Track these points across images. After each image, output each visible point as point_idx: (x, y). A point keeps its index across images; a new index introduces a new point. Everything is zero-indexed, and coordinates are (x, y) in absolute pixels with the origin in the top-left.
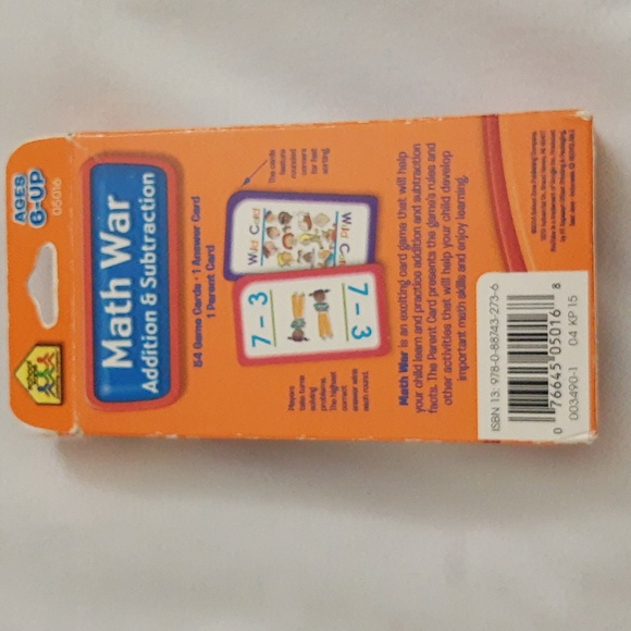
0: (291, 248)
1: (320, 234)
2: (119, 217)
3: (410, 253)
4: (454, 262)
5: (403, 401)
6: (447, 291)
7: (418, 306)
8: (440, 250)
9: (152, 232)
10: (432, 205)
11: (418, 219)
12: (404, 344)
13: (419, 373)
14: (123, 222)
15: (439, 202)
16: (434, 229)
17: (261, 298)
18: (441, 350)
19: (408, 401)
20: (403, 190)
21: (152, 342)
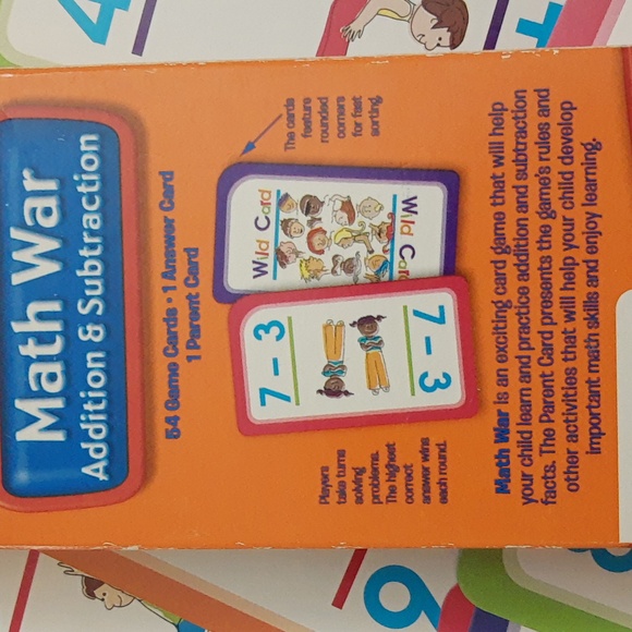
0: (321, 252)
1: (368, 229)
2: (40, 203)
3: (511, 259)
4: (581, 273)
5: (502, 487)
6: (570, 317)
7: (523, 341)
8: (558, 254)
9: (96, 227)
10: (545, 184)
11: (522, 206)
12: (503, 398)
13: (526, 444)
14: (47, 212)
15: (555, 179)
16: (549, 221)
17: (275, 331)
18: (560, 407)
19: (510, 486)
20: (498, 162)
21: (97, 401)
